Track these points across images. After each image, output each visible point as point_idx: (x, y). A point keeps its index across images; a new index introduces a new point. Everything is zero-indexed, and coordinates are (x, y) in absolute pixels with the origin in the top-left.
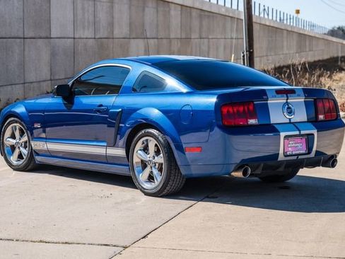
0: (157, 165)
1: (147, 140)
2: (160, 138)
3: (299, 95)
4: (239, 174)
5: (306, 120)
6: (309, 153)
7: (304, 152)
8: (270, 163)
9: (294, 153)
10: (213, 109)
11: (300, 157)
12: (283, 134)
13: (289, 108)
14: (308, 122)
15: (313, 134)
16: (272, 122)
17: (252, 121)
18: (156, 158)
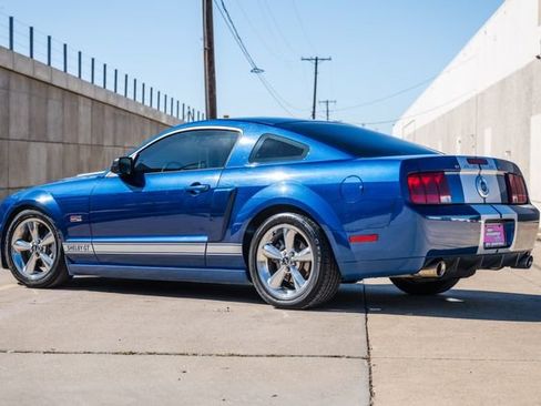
0: (298, 264)
1: (281, 229)
2: (307, 225)
3: (491, 168)
4: (432, 272)
5: (500, 201)
6: (509, 246)
7: (502, 244)
8: (467, 257)
9: (493, 244)
10: (398, 180)
11: (500, 251)
12: (484, 217)
13: (483, 183)
15: (513, 220)
16: (467, 201)
17: (445, 199)
18: (296, 254)
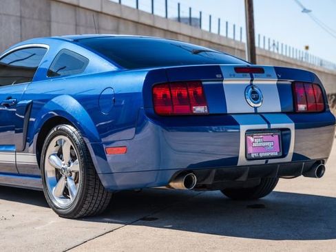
0: (73, 174)
1: (60, 140)
2: (75, 137)
3: (269, 76)
4: (179, 185)
5: (280, 111)
6: (284, 156)
7: (276, 154)
8: (226, 169)
9: (261, 155)
11: (270, 161)
12: (243, 128)
13: (254, 92)
14: (282, 113)
15: (288, 129)
16: (228, 112)
17: (200, 109)
18: (72, 164)
